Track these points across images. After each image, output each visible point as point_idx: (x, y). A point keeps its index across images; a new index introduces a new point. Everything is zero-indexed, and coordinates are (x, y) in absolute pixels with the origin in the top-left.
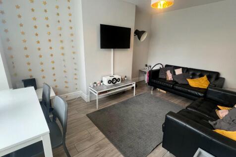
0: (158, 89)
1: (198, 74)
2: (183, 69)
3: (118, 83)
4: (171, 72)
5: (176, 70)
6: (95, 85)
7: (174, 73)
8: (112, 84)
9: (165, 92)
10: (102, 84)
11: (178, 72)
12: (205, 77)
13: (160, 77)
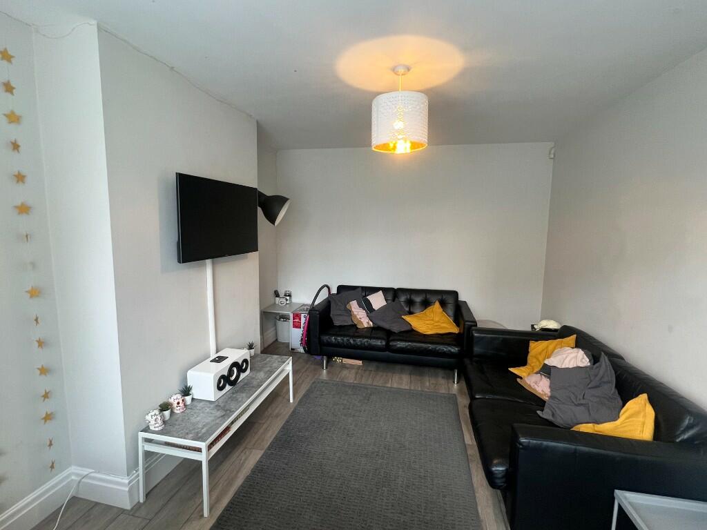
0: (339, 360)
1: (418, 299)
2: (385, 291)
3: (243, 376)
4: (360, 306)
5: (372, 298)
6: (167, 413)
7: (368, 307)
8: (228, 387)
9: (359, 363)
10: (188, 399)
11: (378, 301)
12: (437, 305)
13: (337, 323)
